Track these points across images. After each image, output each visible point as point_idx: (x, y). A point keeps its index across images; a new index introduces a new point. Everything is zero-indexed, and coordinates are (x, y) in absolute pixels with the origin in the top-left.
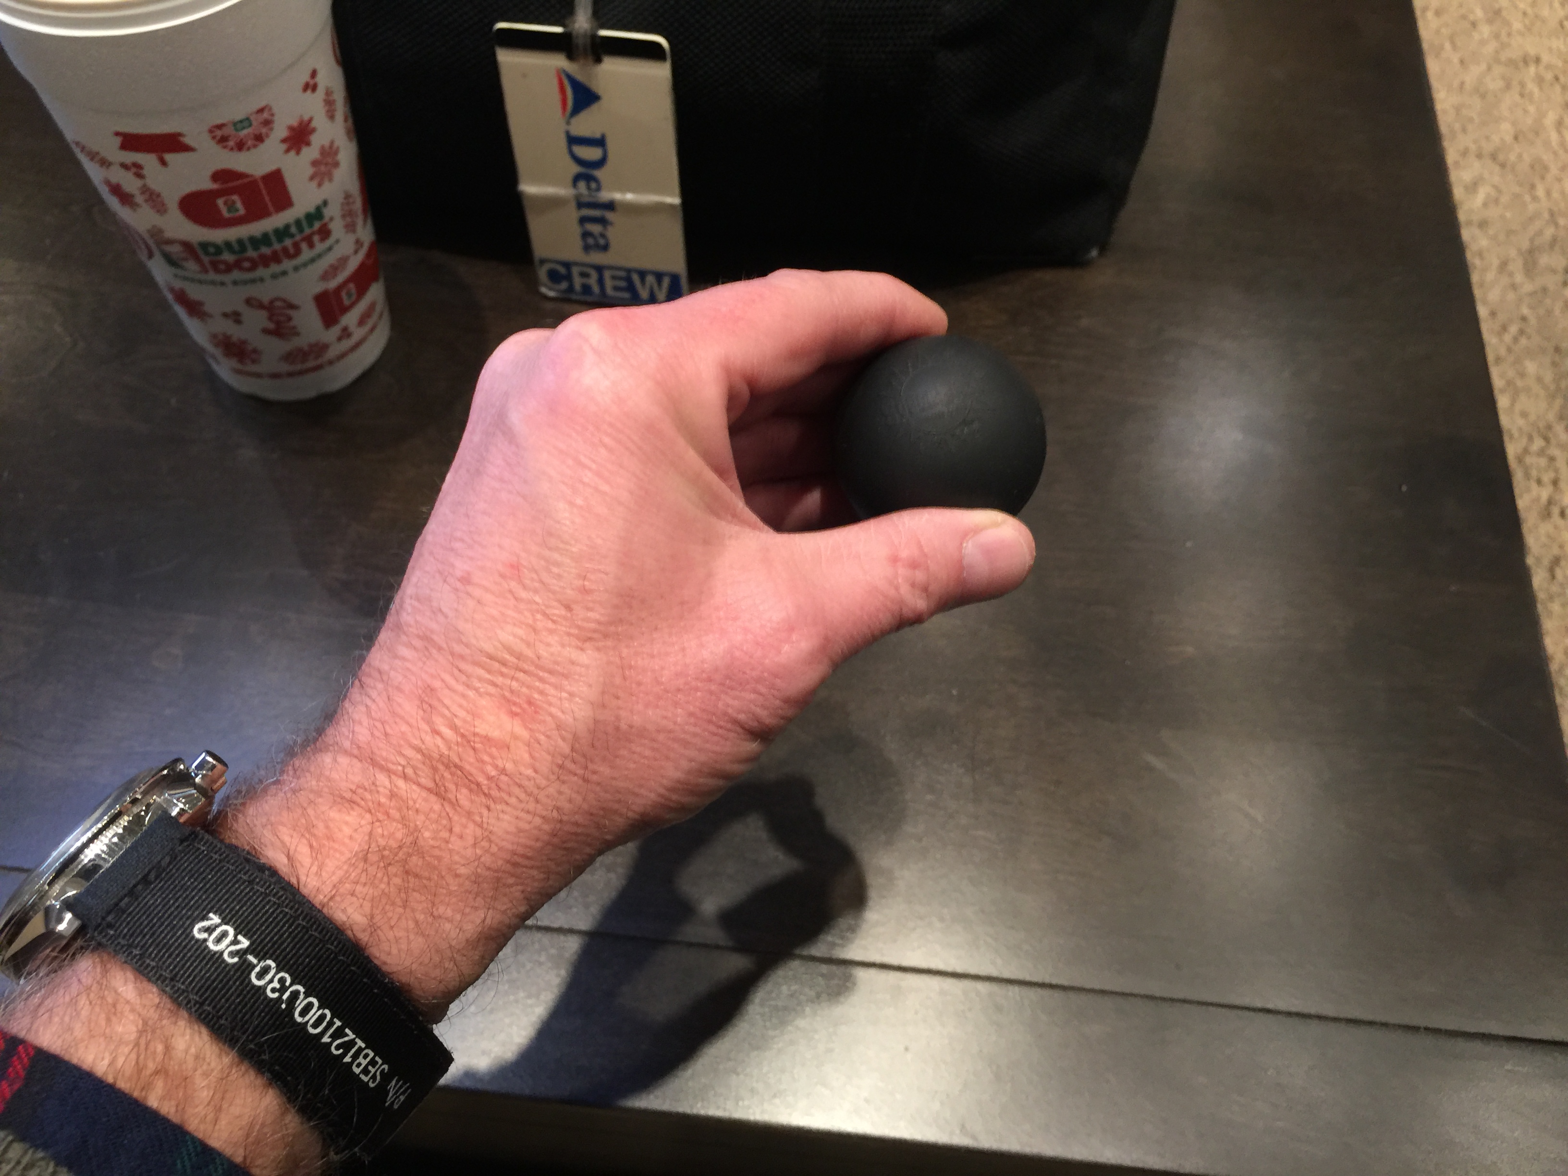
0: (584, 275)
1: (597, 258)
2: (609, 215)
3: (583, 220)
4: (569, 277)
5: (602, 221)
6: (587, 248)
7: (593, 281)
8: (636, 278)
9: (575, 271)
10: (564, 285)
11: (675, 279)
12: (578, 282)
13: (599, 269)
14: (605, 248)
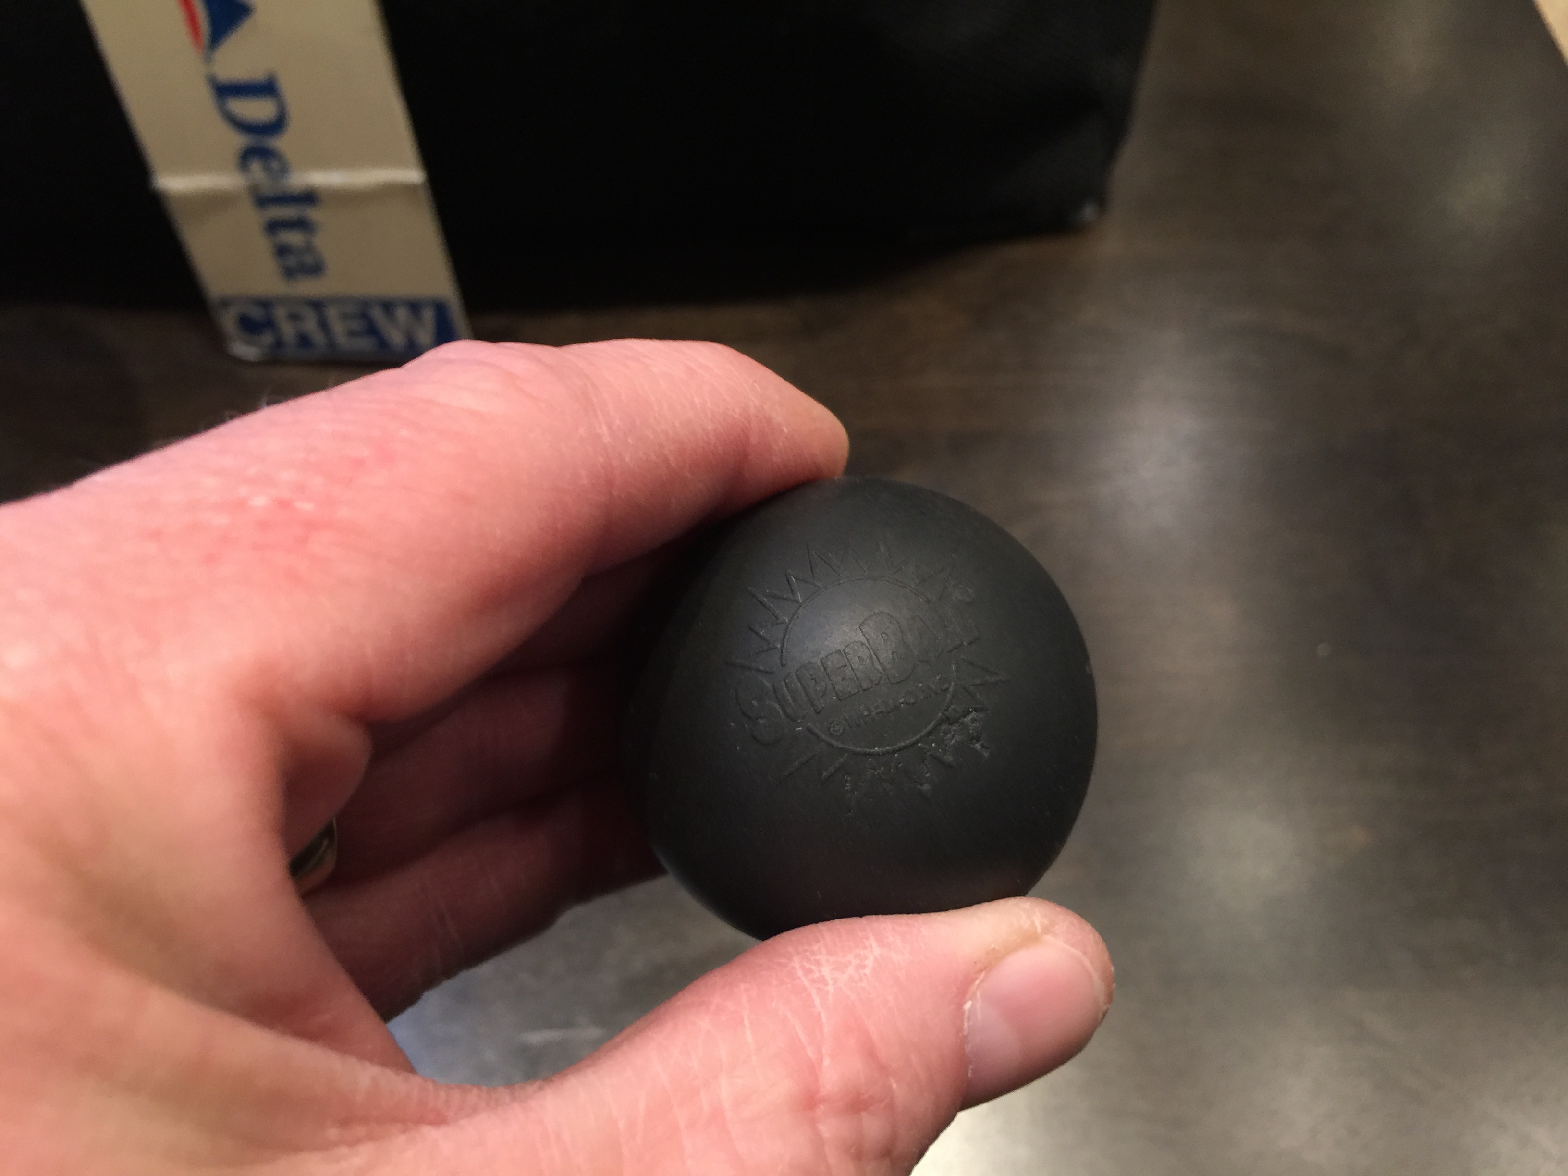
0: (295, 317)
1: (308, 287)
2: (313, 214)
3: (273, 227)
4: (269, 324)
5: (301, 224)
6: (290, 273)
7: (310, 325)
8: (377, 314)
9: (280, 314)
10: (267, 338)
11: (440, 309)
12: (288, 330)
13: (317, 305)
14: (316, 269)
